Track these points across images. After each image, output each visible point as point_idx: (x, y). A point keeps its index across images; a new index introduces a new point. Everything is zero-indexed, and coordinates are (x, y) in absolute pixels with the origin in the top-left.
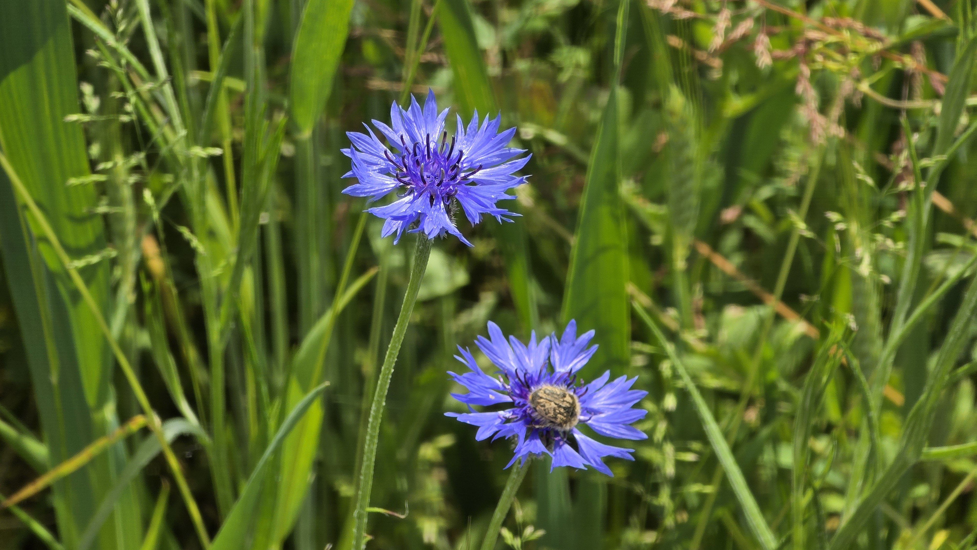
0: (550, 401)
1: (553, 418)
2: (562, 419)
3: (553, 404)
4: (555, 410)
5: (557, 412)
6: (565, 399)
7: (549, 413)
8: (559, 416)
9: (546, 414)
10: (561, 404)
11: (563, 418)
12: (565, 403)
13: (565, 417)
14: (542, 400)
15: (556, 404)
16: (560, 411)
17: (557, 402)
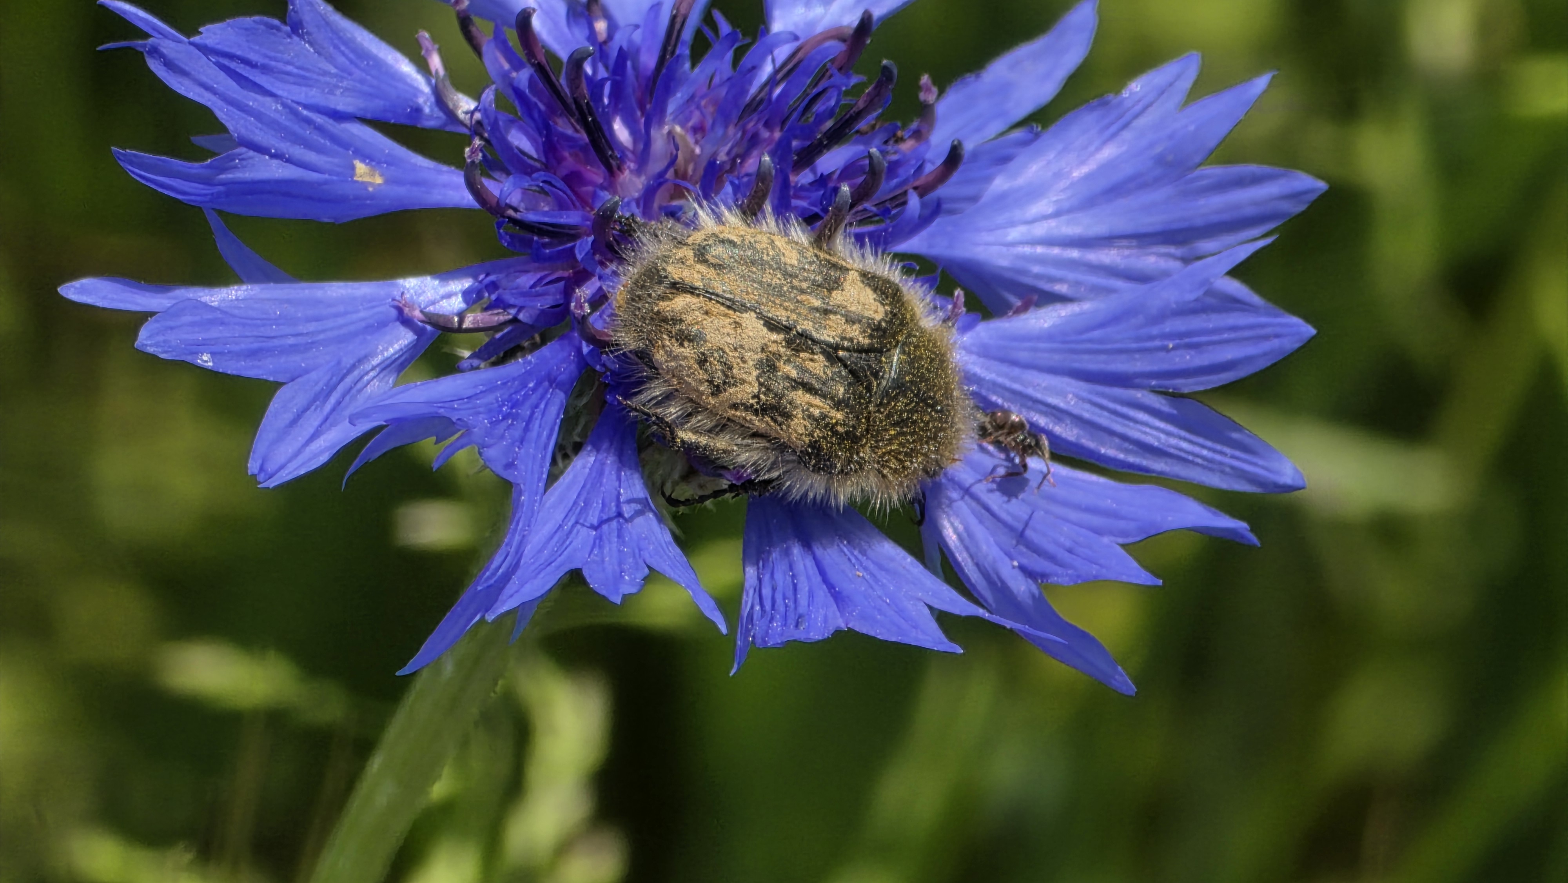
0: (732, 305)
1: (763, 410)
2: (819, 421)
3: (751, 323)
4: (769, 366)
5: (788, 378)
6: (837, 297)
7: (729, 380)
8: (801, 397)
9: (717, 390)
10: (806, 326)
11: (824, 416)
12: (836, 320)
13: (838, 405)
14: (681, 302)
15: (772, 325)
16: (803, 370)
17: (782, 315)
